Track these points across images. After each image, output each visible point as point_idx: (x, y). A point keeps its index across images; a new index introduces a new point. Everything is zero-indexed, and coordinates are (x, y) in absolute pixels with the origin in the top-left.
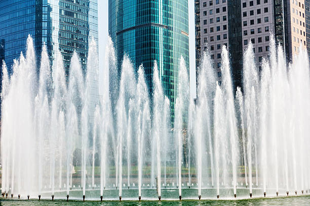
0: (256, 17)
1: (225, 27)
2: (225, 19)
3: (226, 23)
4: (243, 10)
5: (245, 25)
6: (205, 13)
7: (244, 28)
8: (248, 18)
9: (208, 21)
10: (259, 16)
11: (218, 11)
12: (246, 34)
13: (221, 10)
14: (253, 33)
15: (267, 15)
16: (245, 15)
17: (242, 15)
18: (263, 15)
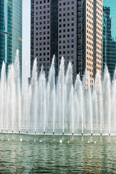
0: (66, 33)
1: (48, 38)
2: (48, 33)
3: (49, 35)
4: (59, 29)
5: (60, 37)
6: (37, 29)
7: (59, 39)
8: (62, 34)
9: (39, 34)
10: (68, 33)
11: (44, 28)
12: (61, 43)
13: (46, 28)
14: (64, 42)
15: (73, 32)
16: (60, 31)
17: (59, 32)
18: (71, 33)
